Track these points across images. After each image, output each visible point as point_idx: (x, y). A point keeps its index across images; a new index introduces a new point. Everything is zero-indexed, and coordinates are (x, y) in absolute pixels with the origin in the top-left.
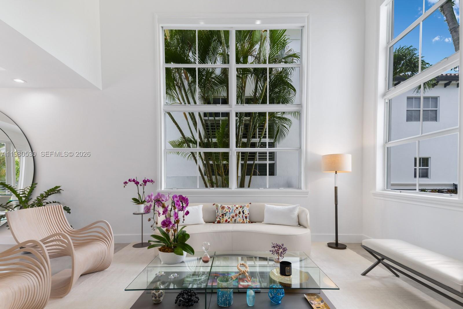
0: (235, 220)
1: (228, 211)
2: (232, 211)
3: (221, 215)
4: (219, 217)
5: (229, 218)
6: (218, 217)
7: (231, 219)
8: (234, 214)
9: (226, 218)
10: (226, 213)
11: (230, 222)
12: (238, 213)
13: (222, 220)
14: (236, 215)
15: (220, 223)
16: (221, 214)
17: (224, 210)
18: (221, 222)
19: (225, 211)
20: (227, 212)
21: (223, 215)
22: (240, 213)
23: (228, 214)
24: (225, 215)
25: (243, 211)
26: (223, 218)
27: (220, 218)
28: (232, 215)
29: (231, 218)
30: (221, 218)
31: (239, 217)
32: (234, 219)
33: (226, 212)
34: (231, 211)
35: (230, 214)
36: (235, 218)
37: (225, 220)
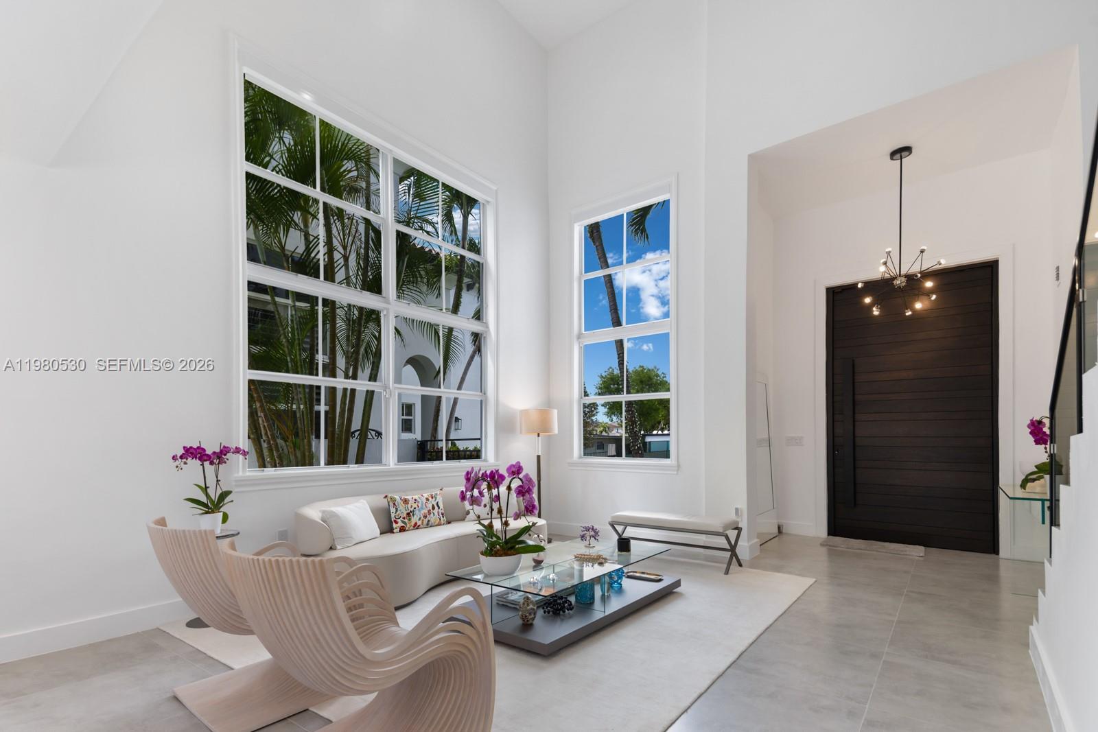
0: (429, 521)
1: (415, 505)
2: (422, 505)
3: (405, 516)
4: (401, 519)
5: (419, 519)
6: (399, 520)
7: (423, 520)
8: (425, 511)
9: (414, 519)
10: (414, 511)
11: (421, 526)
12: (431, 508)
13: (408, 525)
14: (429, 512)
15: (404, 531)
16: (405, 513)
17: (409, 506)
18: (407, 529)
19: (412, 506)
20: (415, 508)
21: (408, 514)
22: (433, 508)
23: (417, 512)
24: (413, 515)
25: (437, 503)
26: (410, 520)
27: (403, 522)
28: (423, 512)
29: (422, 518)
30: (406, 520)
31: (434, 514)
32: (426, 520)
33: (413, 508)
34: (420, 505)
35: (419, 511)
36: (428, 518)
37: (413, 524)
